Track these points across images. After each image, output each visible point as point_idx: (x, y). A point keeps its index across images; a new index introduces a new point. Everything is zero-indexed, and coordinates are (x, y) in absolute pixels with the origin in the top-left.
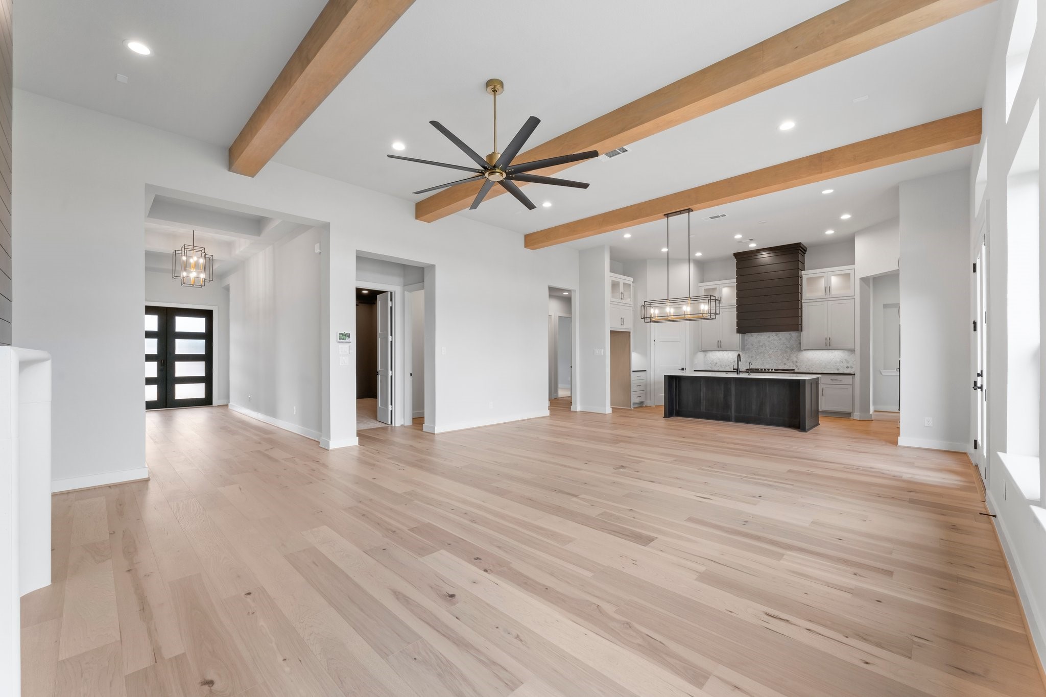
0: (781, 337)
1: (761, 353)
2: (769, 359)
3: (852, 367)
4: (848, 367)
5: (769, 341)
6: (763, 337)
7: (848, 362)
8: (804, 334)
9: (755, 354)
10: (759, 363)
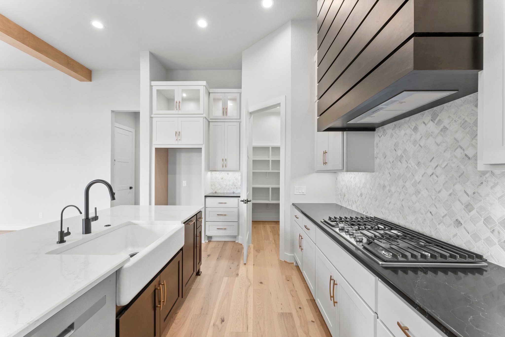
1: (399, 177)
5: (415, 142)
6: (403, 132)
9: (389, 179)
10: (394, 204)
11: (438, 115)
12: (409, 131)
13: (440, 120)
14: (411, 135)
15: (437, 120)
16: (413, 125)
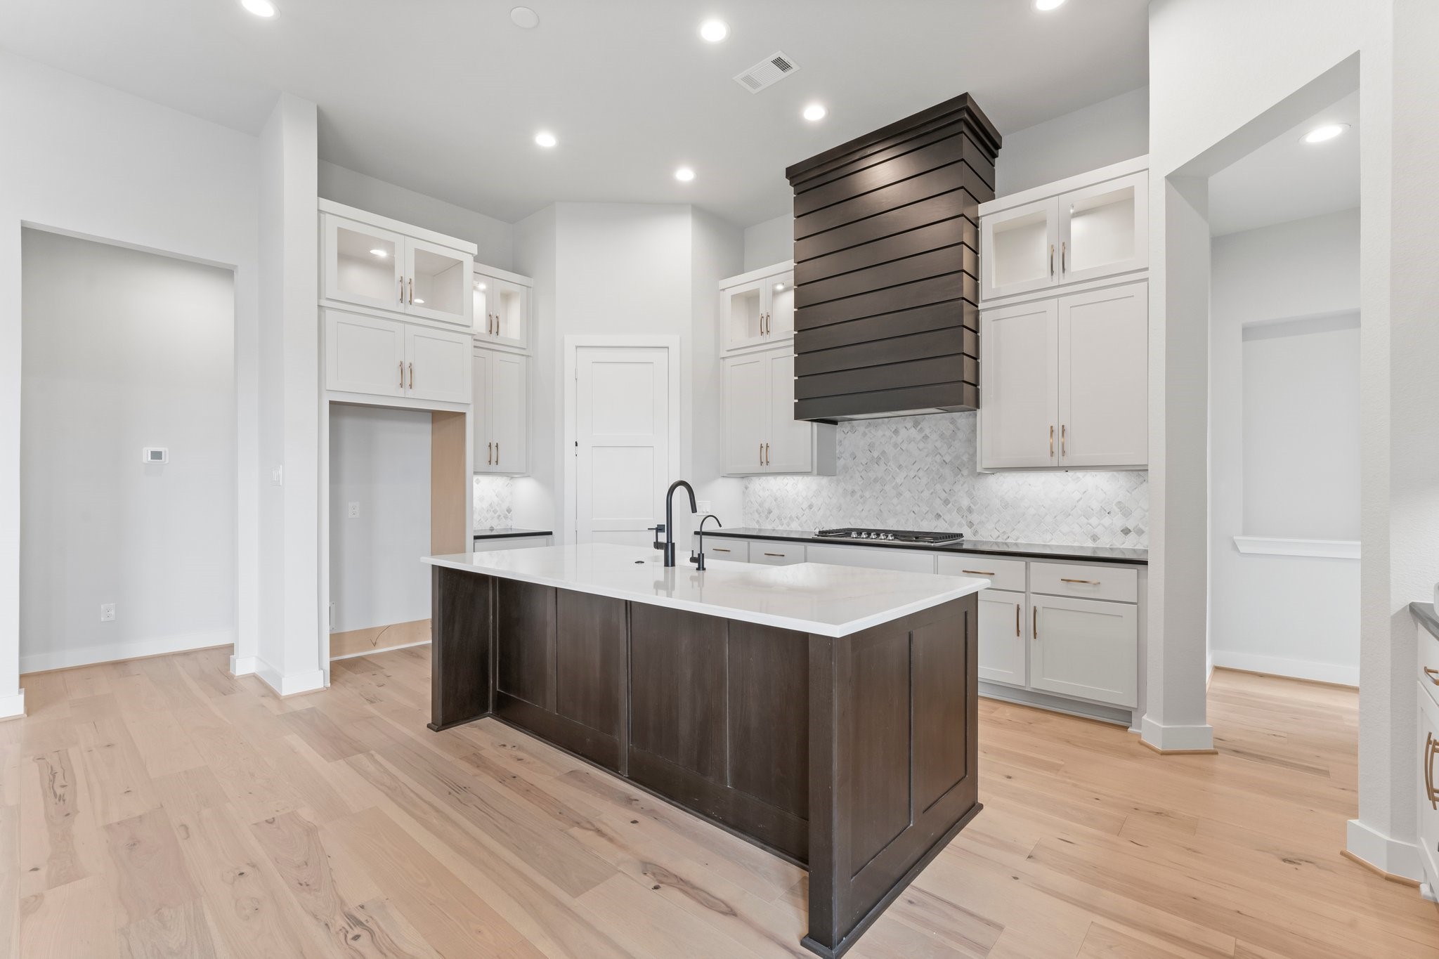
0: (927, 431)
1: (876, 480)
2: (895, 501)
3: (1140, 532)
4: (1126, 531)
5: (896, 446)
6: (880, 433)
7: (1126, 513)
8: (984, 412)
9: (860, 483)
10: (869, 511)
11: (919, 423)
12: (888, 433)
13: (921, 428)
14: (891, 438)
15: (919, 427)
16: (894, 427)
